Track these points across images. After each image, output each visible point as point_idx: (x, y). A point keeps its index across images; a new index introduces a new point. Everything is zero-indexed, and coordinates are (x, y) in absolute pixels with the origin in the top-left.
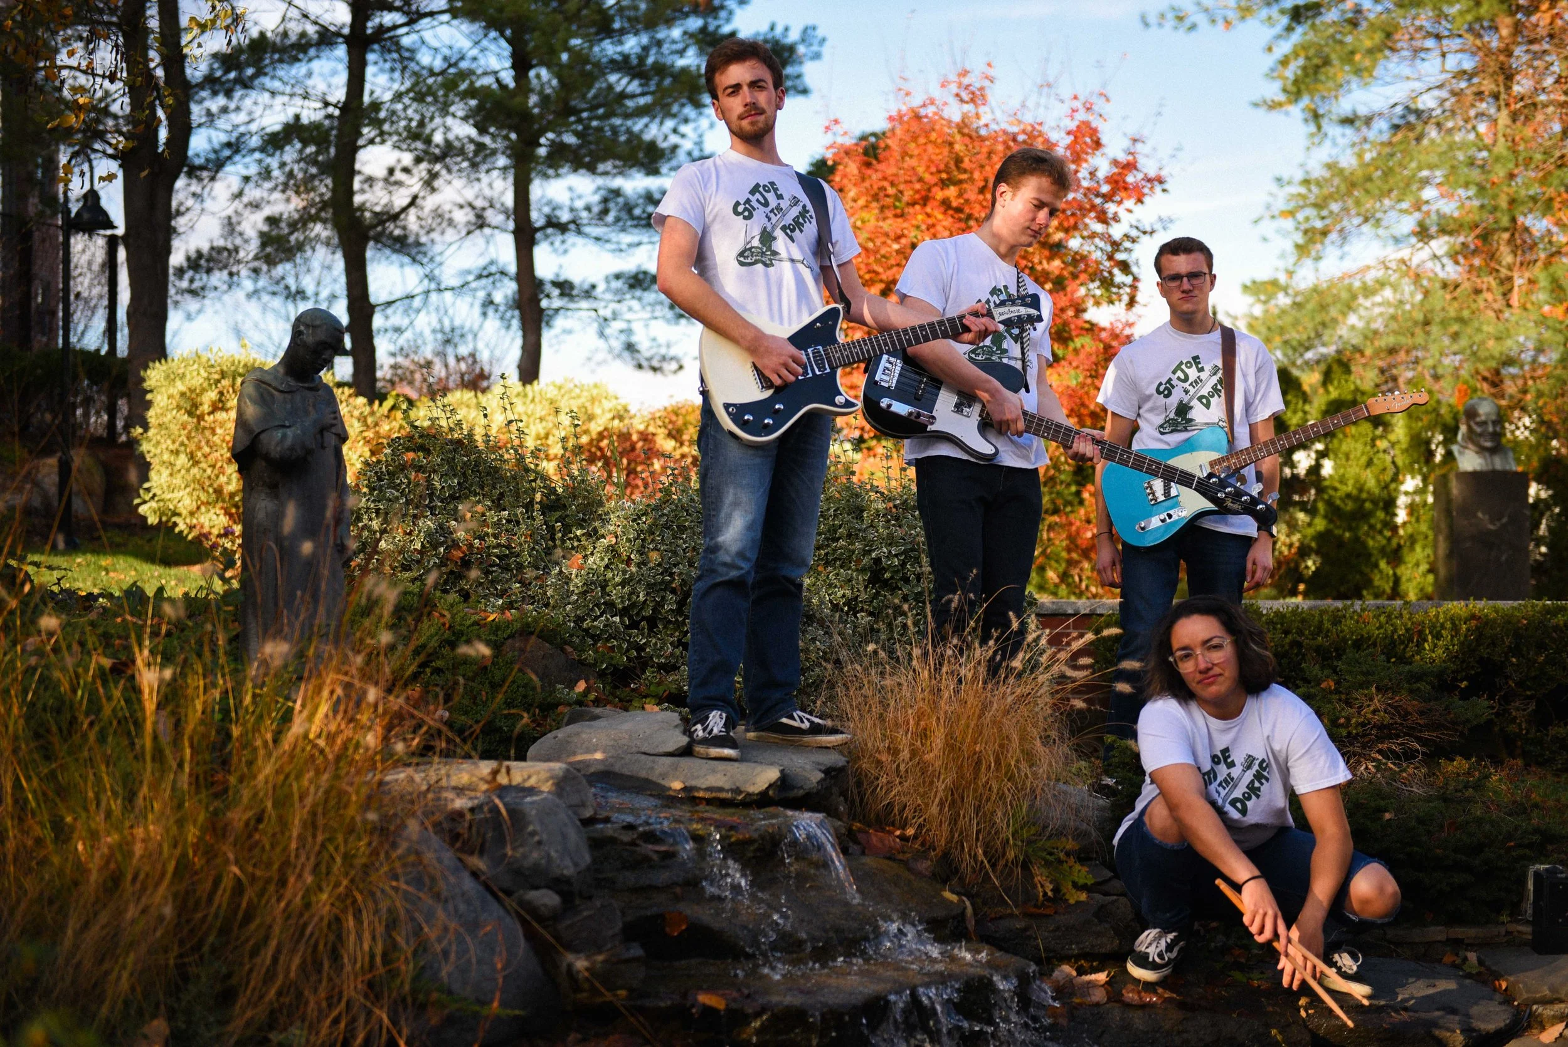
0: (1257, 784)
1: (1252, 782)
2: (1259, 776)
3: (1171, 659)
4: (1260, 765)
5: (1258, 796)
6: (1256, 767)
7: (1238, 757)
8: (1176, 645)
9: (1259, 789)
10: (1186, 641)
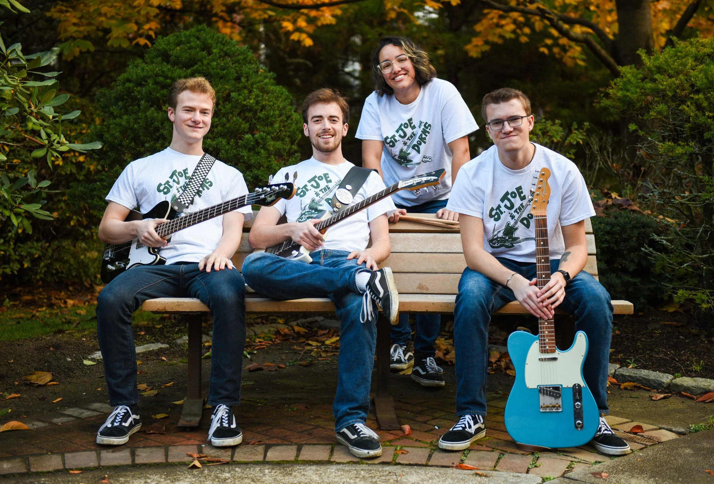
0: (424, 136)
1: (421, 135)
2: (424, 132)
3: (379, 66)
4: (425, 126)
5: (425, 143)
6: (423, 127)
7: (415, 123)
8: (381, 59)
9: (425, 139)
10: (386, 57)
